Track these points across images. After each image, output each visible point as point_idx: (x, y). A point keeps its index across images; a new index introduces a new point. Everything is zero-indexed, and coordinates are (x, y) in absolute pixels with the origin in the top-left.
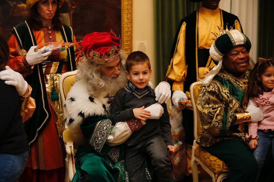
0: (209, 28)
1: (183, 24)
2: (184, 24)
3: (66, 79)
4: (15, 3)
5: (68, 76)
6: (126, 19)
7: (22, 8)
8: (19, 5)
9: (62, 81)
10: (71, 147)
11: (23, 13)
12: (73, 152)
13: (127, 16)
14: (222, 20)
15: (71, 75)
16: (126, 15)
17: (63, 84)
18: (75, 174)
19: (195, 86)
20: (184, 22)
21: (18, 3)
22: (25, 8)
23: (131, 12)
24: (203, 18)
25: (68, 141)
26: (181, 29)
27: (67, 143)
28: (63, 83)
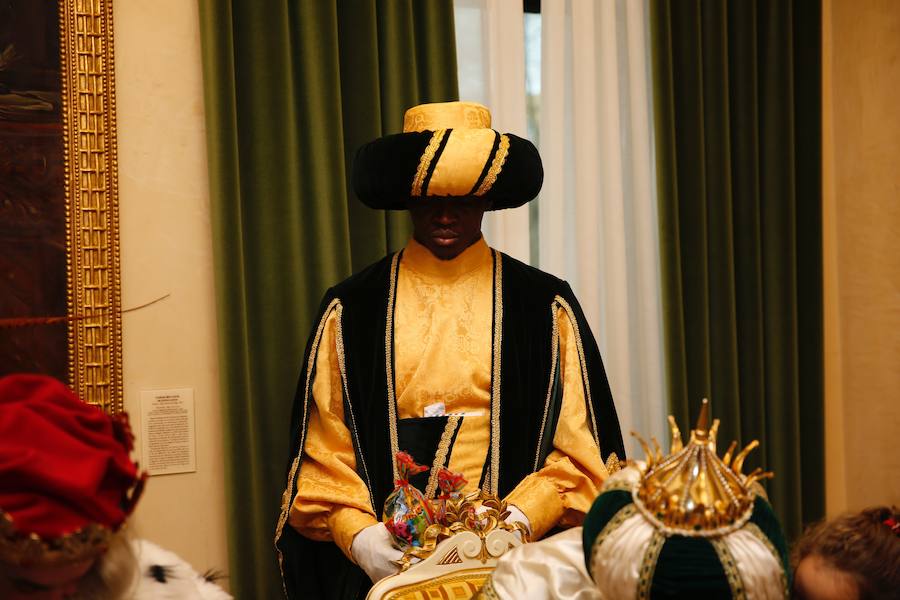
0: (434, 329)
1: (329, 310)
2: (335, 307)
14: (499, 299)
19: (389, 592)
20: (336, 301)
24: (414, 284)
26: (321, 327)
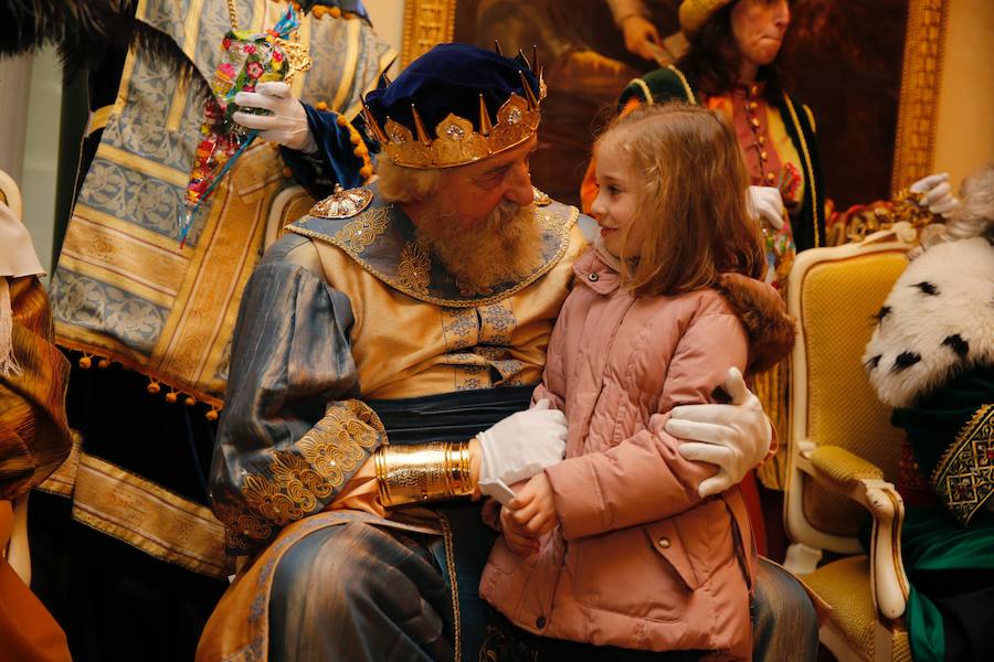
4: (567, 47)
6: (915, 138)
7: (585, 64)
8: (580, 56)
9: (802, 275)
11: (589, 81)
13: (919, 124)
16: (916, 122)
22: (596, 65)
23: (932, 112)
28: (803, 282)
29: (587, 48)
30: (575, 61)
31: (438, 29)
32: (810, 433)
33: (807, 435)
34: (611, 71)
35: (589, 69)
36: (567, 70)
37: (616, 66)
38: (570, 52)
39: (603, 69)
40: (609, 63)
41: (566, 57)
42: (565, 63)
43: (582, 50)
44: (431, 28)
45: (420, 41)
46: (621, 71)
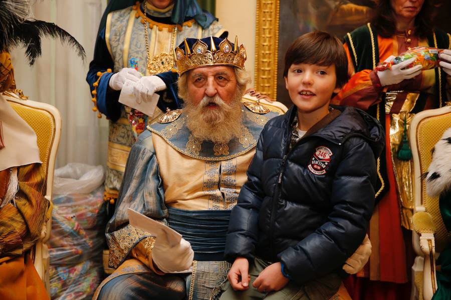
3: (422, 122)
4: (337, 3)
5: (428, 117)
7: (348, 10)
8: (345, 6)
9: (417, 125)
10: (429, 240)
12: (434, 250)
15: (432, 115)
17: (417, 132)
18: (436, 292)
21: (342, 3)
22: (353, 10)
25: (424, 230)
27: (422, 234)
28: (417, 128)
29: (348, 2)
30: (342, 10)
31: (271, 4)
32: (423, 203)
33: (422, 203)
34: (362, 11)
35: (350, 13)
36: (338, 15)
37: (364, 9)
38: (340, 5)
39: (357, 11)
40: (360, 8)
41: (337, 8)
42: (337, 10)
43: (346, 3)
44: (268, 4)
45: (263, 10)
46: (367, 12)
